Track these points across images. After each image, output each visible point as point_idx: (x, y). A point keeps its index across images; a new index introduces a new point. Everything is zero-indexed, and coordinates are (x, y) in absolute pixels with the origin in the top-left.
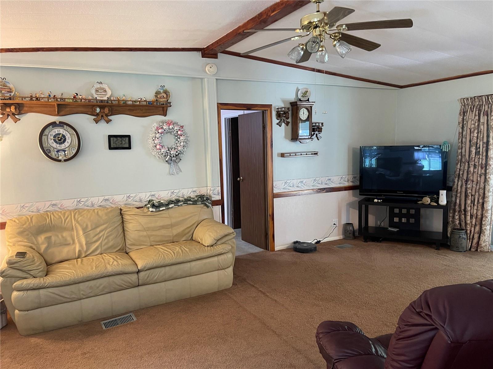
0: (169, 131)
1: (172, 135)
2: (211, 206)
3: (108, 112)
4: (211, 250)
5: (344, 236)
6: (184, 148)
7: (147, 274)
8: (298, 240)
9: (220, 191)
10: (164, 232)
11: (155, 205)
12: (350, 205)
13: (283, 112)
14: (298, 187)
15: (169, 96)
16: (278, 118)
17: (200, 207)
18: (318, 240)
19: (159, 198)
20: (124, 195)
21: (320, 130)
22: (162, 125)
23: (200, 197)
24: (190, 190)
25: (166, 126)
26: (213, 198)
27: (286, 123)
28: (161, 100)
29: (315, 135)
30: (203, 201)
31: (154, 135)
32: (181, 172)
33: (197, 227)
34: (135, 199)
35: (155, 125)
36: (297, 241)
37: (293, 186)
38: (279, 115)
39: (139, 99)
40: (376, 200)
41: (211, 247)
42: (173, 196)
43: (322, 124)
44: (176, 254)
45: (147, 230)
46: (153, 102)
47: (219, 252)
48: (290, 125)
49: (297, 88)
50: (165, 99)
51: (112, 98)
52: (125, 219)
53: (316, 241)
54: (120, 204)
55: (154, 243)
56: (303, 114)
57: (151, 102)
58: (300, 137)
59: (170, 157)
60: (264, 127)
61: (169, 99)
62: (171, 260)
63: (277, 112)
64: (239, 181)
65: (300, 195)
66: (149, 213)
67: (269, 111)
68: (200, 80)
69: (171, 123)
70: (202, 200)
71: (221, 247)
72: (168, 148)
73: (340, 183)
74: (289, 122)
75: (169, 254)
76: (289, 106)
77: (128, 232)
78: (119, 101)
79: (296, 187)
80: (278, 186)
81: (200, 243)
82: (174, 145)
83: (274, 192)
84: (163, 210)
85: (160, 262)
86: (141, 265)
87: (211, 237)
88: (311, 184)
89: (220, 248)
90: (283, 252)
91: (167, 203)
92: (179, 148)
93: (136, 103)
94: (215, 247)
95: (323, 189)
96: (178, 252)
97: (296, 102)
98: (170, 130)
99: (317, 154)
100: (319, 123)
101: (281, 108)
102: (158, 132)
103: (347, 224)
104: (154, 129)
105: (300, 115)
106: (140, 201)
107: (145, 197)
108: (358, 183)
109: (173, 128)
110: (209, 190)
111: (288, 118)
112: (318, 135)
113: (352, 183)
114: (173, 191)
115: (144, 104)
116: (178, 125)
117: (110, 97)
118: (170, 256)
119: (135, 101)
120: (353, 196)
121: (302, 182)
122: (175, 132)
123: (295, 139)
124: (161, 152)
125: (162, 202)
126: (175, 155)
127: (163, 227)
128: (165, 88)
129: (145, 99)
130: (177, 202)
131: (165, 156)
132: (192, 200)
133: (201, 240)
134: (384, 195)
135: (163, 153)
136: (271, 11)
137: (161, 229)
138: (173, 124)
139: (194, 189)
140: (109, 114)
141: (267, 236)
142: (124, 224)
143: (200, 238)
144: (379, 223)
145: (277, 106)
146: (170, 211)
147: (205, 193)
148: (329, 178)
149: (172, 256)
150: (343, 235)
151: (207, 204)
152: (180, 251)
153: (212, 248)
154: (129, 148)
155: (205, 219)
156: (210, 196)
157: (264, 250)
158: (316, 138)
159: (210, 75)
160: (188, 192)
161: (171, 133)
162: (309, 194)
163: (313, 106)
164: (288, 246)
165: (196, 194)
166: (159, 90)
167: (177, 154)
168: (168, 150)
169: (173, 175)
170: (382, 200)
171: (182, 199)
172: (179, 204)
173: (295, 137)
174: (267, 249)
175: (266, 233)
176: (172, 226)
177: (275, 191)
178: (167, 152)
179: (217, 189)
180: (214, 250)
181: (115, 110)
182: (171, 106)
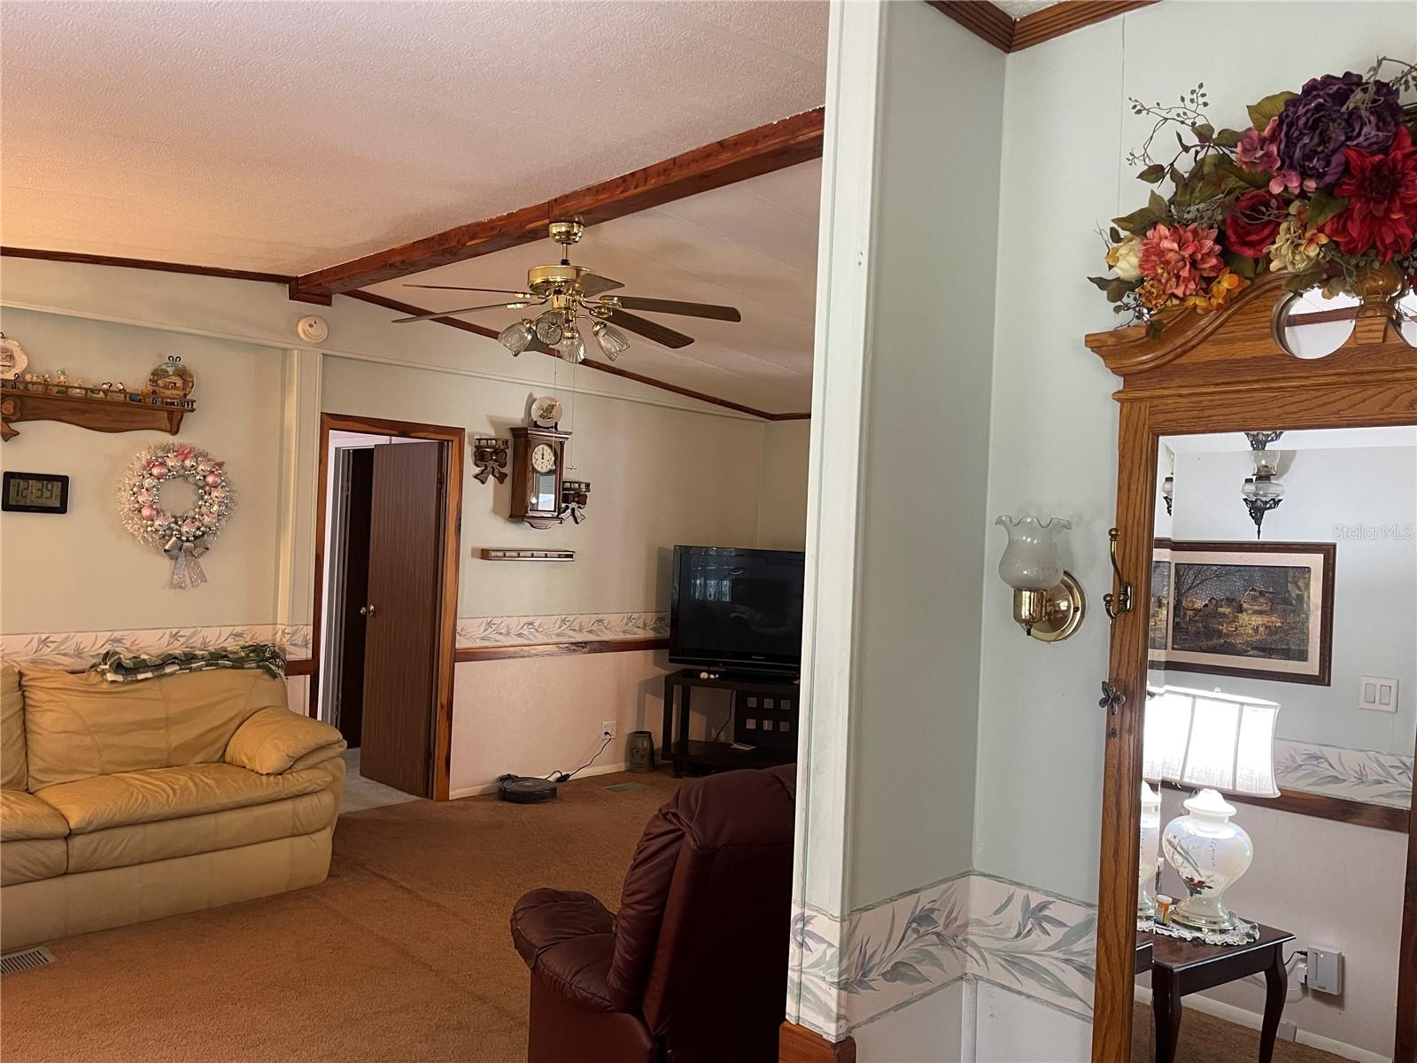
0: (181, 472)
1: (188, 482)
2: (282, 674)
3: (12, 410)
4: (277, 784)
5: (628, 763)
6: (219, 520)
7: (91, 843)
8: (512, 774)
9: (310, 636)
10: (143, 739)
11: (124, 665)
12: (647, 687)
13: (492, 450)
14: (520, 635)
15: (190, 384)
16: (478, 462)
17: (253, 676)
18: (563, 774)
19: (134, 648)
20: (30, 637)
21: (581, 499)
22: (163, 457)
23: (253, 651)
24: (227, 631)
25: (175, 460)
26: (290, 653)
27: (497, 475)
28: (168, 392)
29: (569, 511)
30: (261, 661)
31: (136, 480)
32: (205, 581)
33: (238, 728)
34: (62, 648)
35: (145, 456)
36: (509, 775)
37: (508, 634)
38: (480, 456)
39: (105, 386)
40: (704, 675)
41: (279, 777)
42: (177, 644)
43: (588, 485)
44: (178, 792)
45: (96, 732)
46: (145, 396)
47: (299, 788)
48: (508, 480)
49: (531, 395)
50: (179, 392)
51: (28, 377)
52: (32, 699)
53: (559, 775)
54: (17, 659)
55: (113, 768)
56: (542, 459)
57: (138, 395)
58: (531, 514)
59: (179, 542)
60: (441, 482)
61: (189, 393)
62: (164, 806)
63: (476, 446)
64: (364, 616)
65: (524, 657)
66: (105, 686)
67: (456, 443)
68: (280, 352)
69: (189, 452)
70: (258, 657)
71: (304, 776)
72: (175, 517)
73: (624, 632)
74: (507, 475)
75: (158, 792)
76: (508, 436)
77: (39, 737)
78: (46, 384)
79: (514, 636)
80: (470, 632)
81: (245, 767)
82: (190, 509)
83: (457, 646)
84: (146, 679)
85: (132, 811)
86: (76, 818)
87: (279, 750)
88: (552, 629)
89: (300, 780)
90: (470, 803)
91: (161, 662)
92: (207, 520)
93: (94, 395)
94: (289, 776)
95: (584, 645)
96: (184, 788)
97: (526, 429)
98: (186, 471)
99: (571, 556)
100: (580, 483)
101: (487, 440)
102: (151, 475)
103: (636, 732)
104: (138, 466)
105: (534, 461)
106: (76, 656)
107: (94, 643)
108: (666, 634)
109: (193, 466)
110: (280, 632)
111: (503, 465)
112: (576, 512)
113: (653, 632)
114: (178, 633)
115: (116, 398)
116: (209, 460)
117: (24, 372)
118: (162, 797)
119: (92, 391)
120: (655, 664)
121: (531, 624)
122: (198, 478)
123: (519, 516)
124: (152, 526)
125: (144, 660)
126: (194, 536)
127: (142, 726)
128: (180, 364)
129: (121, 387)
130: (187, 660)
131: (164, 536)
132: (230, 656)
133: (250, 759)
134: (725, 664)
135: (159, 528)
136: (467, 237)
137: (135, 730)
138: (195, 456)
139: (238, 630)
140: (14, 418)
141: (432, 760)
142: (27, 713)
143: (246, 755)
144: (714, 734)
145: (477, 434)
146: (165, 681)
147: (267, 640)
148: (600, 617)
149: (169, 796)
150: (626, 761)
151: (271, 669)
152: (191, 784)
153: (281, 780)
154: (62, 509)
155: (265, 708)
156: (284, 650)
157: (419, 798)
158: (571, 518)
159: (309, 343)
160: (218, 637)
161: (185, 478)
162: (548, 654)
163: (566, 442)
164: (485, 789)
165: (242, 643)
166: (164, 367)
167: (199, 533)
168: (173, 522)
169: (180, 590)
170: (717, 676)
171: (202, 652)
172: (193, 665)
173: (519, 511)
174: (427, 797)
175: (430, 754)
176: (168, 722)
177: (461, 644)
178: (170, 528)
179: (304, 632)
180: (284, 783)
181: (33, 409)
182: (193, 410)
